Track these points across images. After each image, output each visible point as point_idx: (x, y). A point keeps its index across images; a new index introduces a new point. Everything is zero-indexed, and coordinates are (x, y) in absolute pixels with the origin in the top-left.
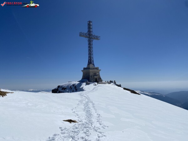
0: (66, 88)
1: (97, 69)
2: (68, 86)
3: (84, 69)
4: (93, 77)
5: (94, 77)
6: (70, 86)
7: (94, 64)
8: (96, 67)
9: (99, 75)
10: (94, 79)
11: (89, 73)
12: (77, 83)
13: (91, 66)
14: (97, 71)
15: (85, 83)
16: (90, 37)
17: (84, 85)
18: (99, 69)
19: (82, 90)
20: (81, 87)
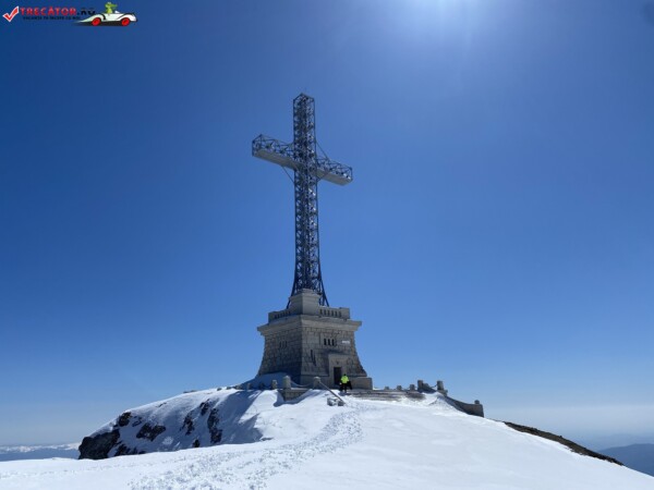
0: (162, 429)
2: (175, 415)
4: (319, 362)
5: (326, 360)
6: (184, 414)
9: (352, 351)
10: (327, 371)
11: (300, 338)
13: (309, 299)
14: (340, 326)
20: (245, 418)
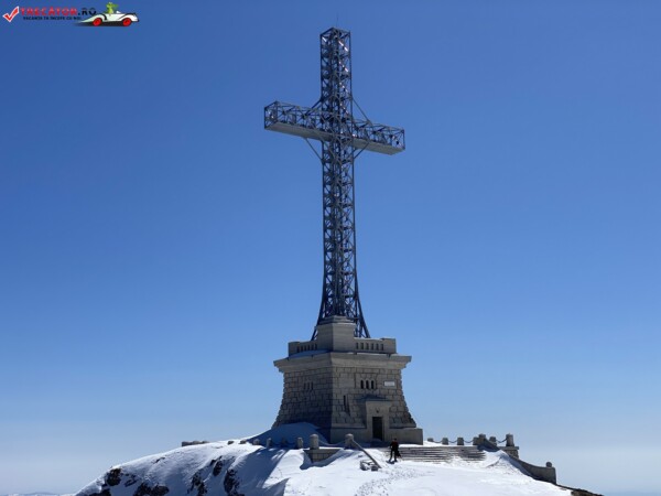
4: (354, 411)
5: (363, 409)
6: (191, 473)
10: (364, 422)
11: (329, 381)
12: (240, 449)
13: (342, 329)
14: (381, 364)
15: (296, 456)
17: (290, 469)
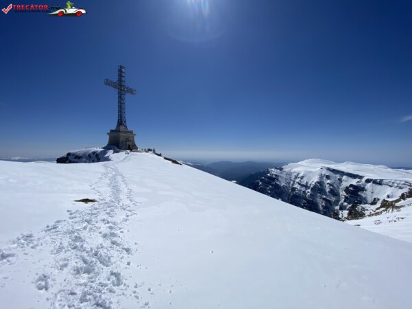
0: (81, 157)
1: (131, 132)
2: (85, 154)
3: (112, 131)
4: (124, 143)
5: (126, 143)
6: (88, 154)
7: (126, 126)
8: (129, 129)
9: (133, 141)
11: (119, 138)
12: (99, 150)
13: (122, 128)
14: (130, 135)
15: (112, 151)
16: (121, 88)
17: (110, 153)
18: (134, 133)
19: (108, 159)
20: (106, 156)
